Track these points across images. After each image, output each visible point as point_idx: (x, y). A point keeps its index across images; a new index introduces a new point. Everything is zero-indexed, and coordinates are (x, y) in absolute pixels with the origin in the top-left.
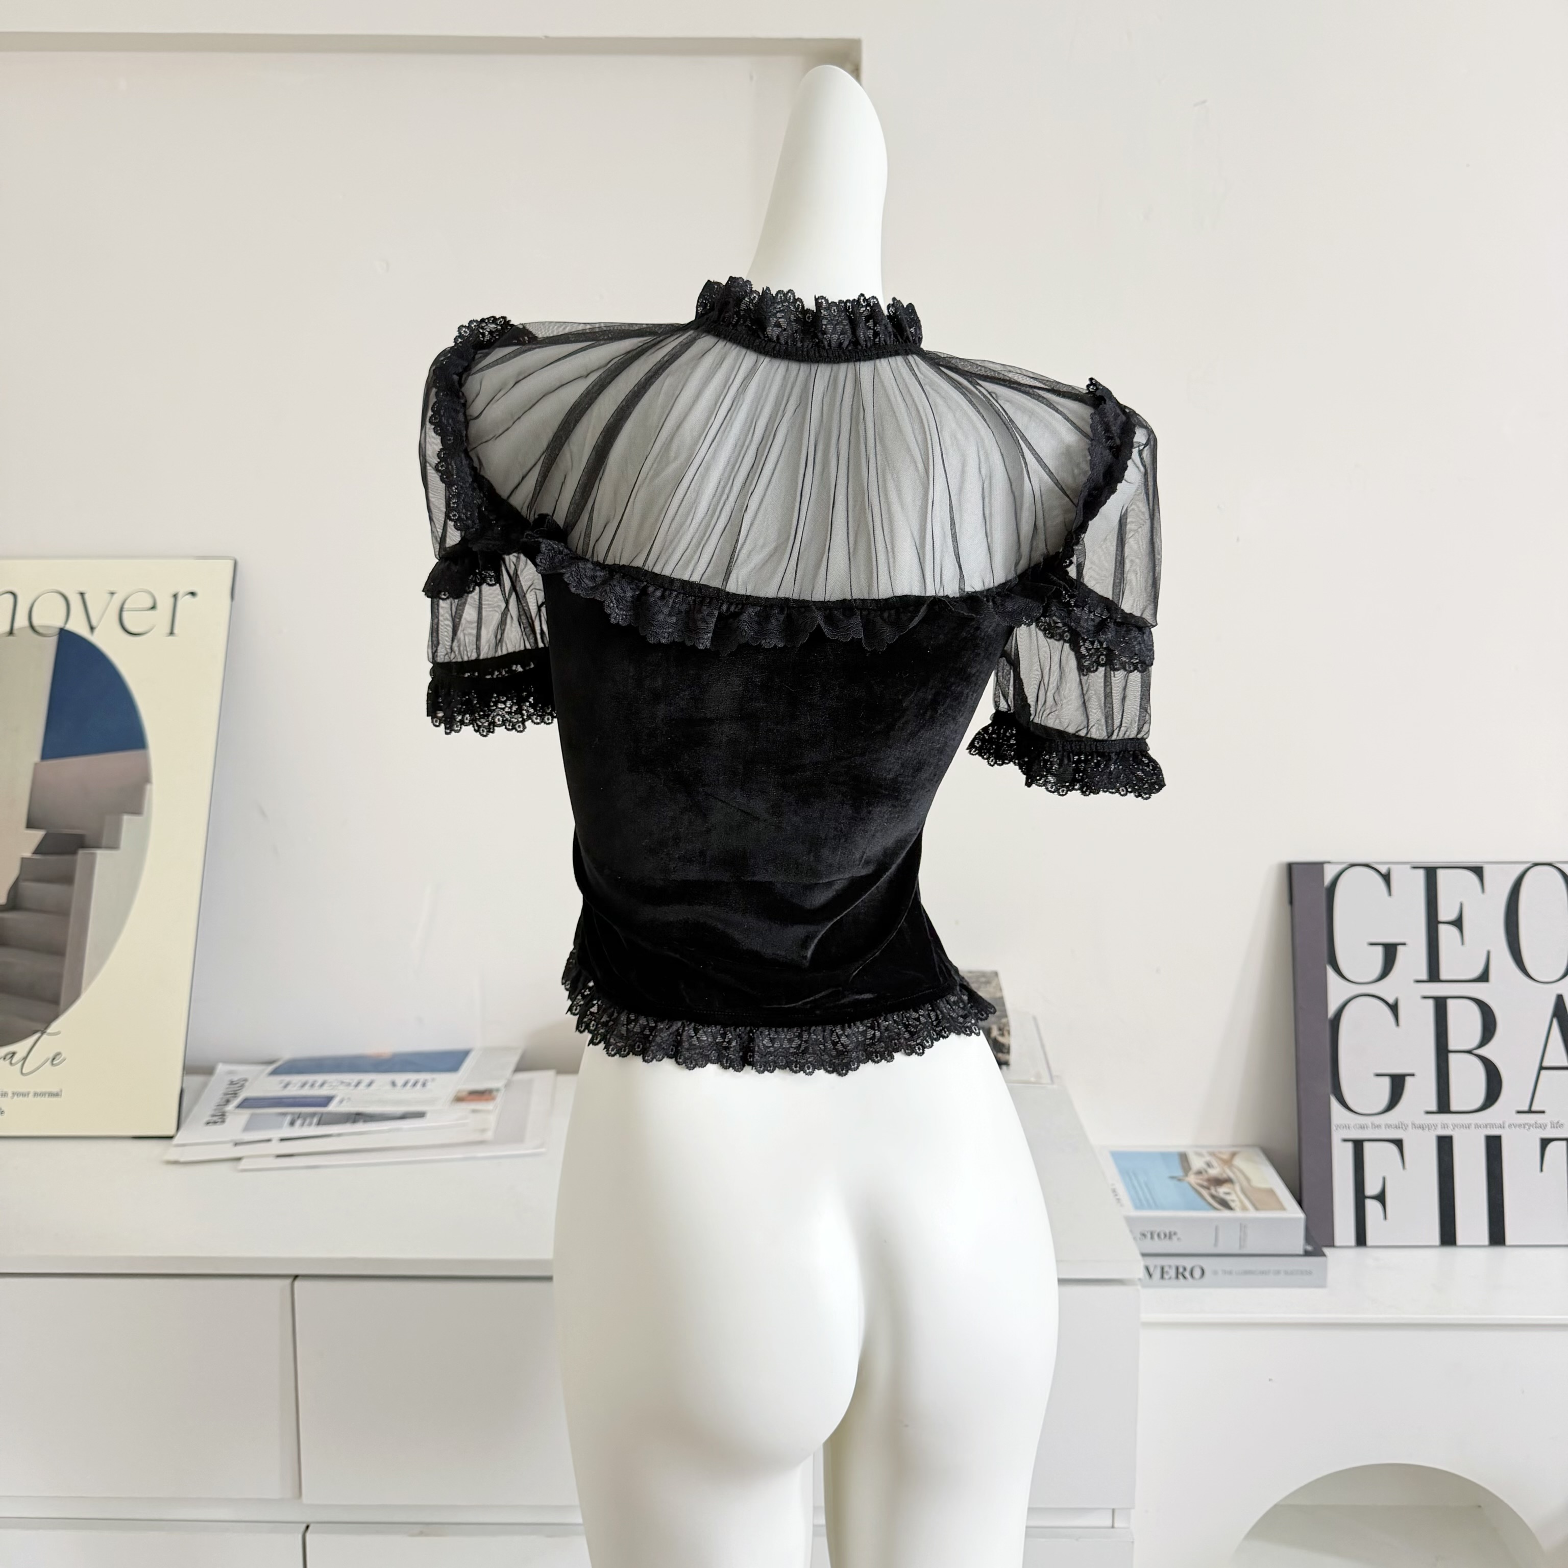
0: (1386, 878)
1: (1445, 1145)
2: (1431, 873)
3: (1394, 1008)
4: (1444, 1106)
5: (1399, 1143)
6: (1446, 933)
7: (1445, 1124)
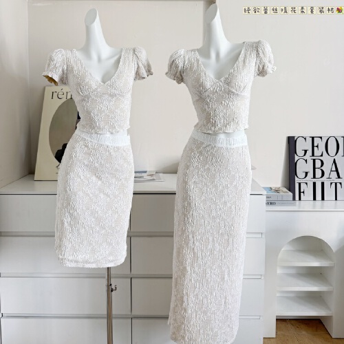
0: (305, 139)
1: (314, 184)
2: (313, 138)
3: (306, 161)
4: (314, 177)
5: (306, 183)
6: (315, 148)
7: (314, 180)
